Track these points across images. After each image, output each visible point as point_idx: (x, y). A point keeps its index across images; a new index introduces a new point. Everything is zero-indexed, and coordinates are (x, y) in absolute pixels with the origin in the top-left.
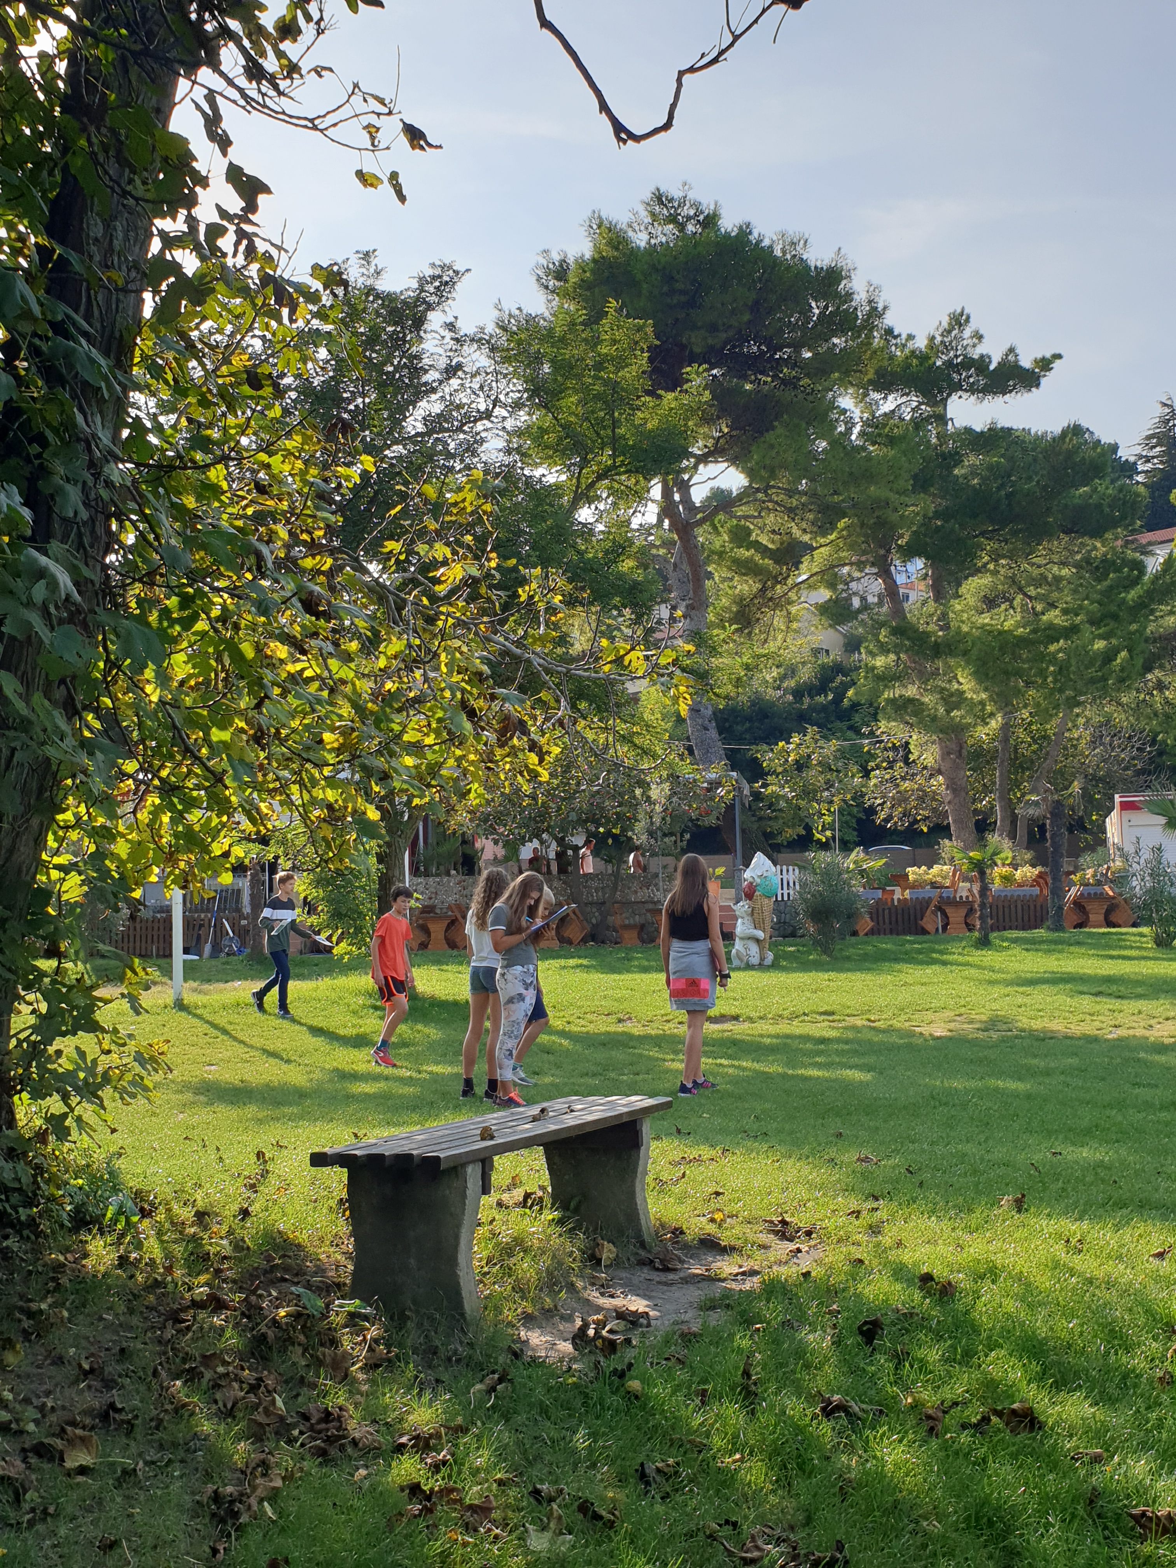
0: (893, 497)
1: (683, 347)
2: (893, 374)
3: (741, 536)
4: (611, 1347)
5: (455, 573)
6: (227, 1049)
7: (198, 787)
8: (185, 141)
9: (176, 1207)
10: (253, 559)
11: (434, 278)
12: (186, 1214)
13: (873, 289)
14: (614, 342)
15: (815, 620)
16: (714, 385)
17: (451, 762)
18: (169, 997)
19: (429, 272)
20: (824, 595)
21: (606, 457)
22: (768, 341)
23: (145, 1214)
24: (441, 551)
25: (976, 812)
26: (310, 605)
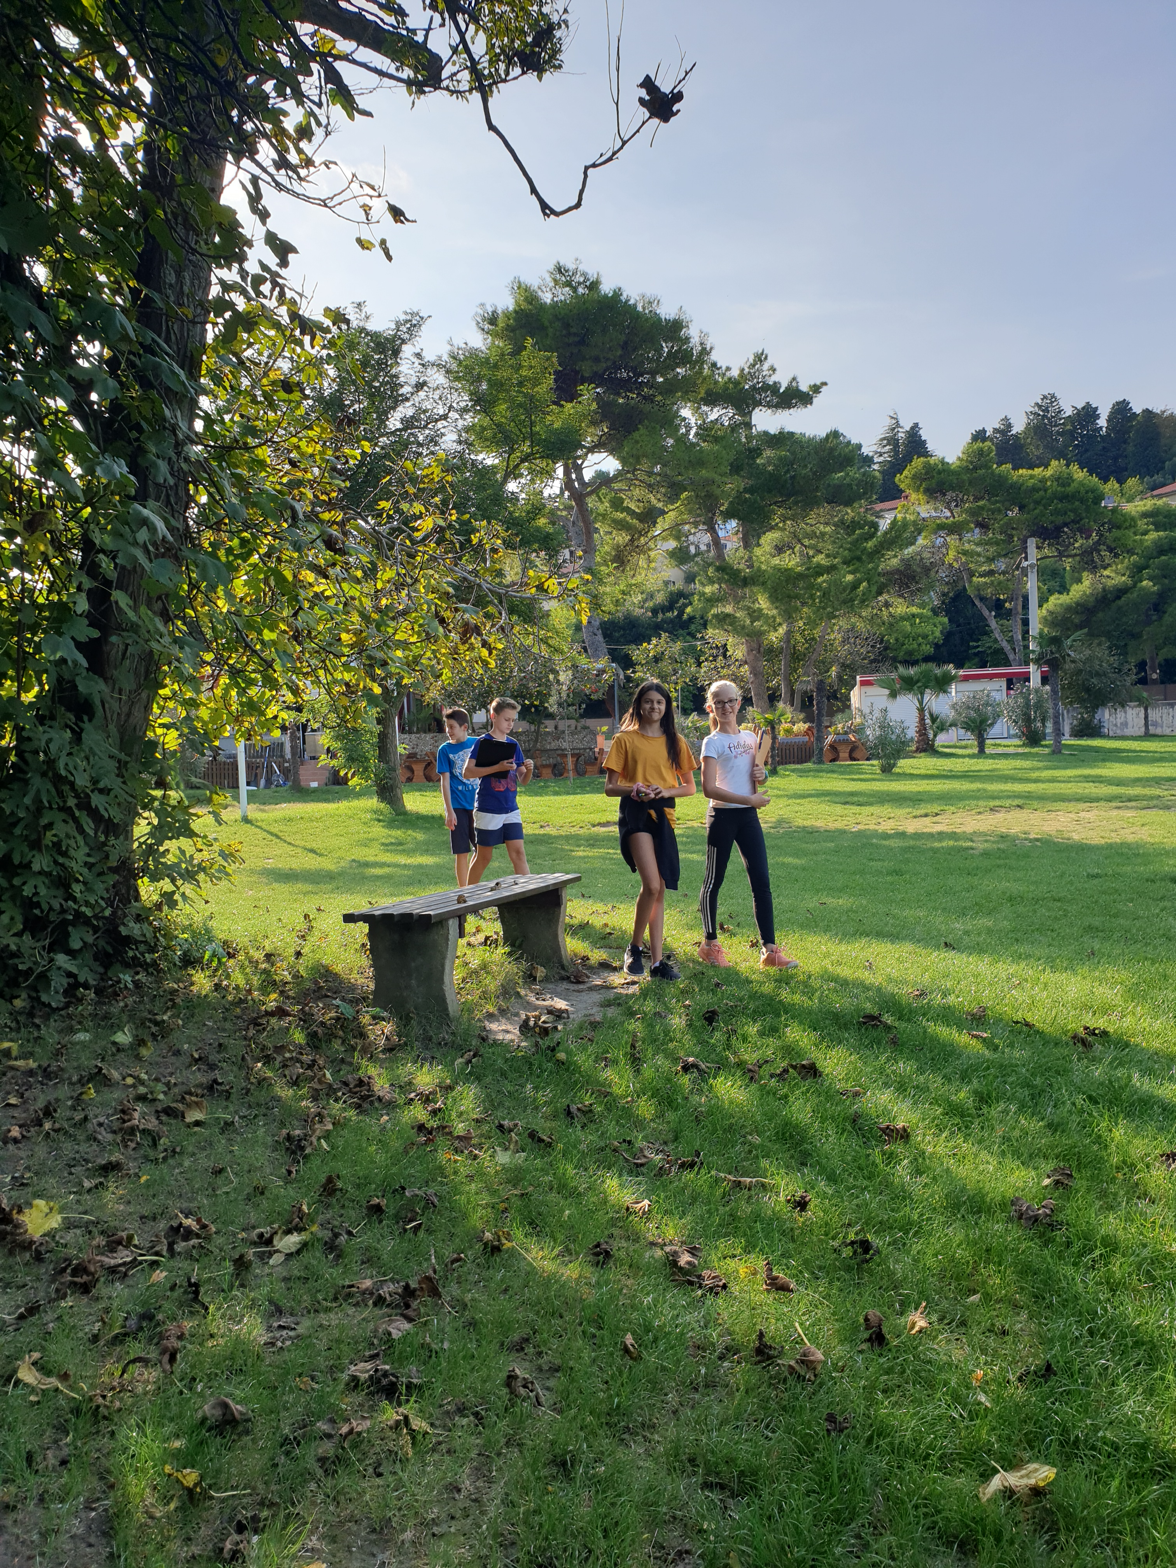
0: (717, 478)
1: (577, 372)
2: (717, 394)
3: (617, 504)
4: (545, 1032)
5: (427, 524)
6: (280, 849)
7: (254, 671)
8: (234, 212)
9: (252, 952)
10: (289, 512)
11: (407, 321)
12: (259, 955)
13: (704, 335)
14: (531, 367)
15: (666, 562)
16: (598, 398)
17: (429, 654)
18: (238, 815)
19: (403, 317)
20: (672, 544)
21: (526, 448)
22: (634, 369)
23: (231, 956)
24: (418, 508)
25: (768, 688)
26: (330, 544)
